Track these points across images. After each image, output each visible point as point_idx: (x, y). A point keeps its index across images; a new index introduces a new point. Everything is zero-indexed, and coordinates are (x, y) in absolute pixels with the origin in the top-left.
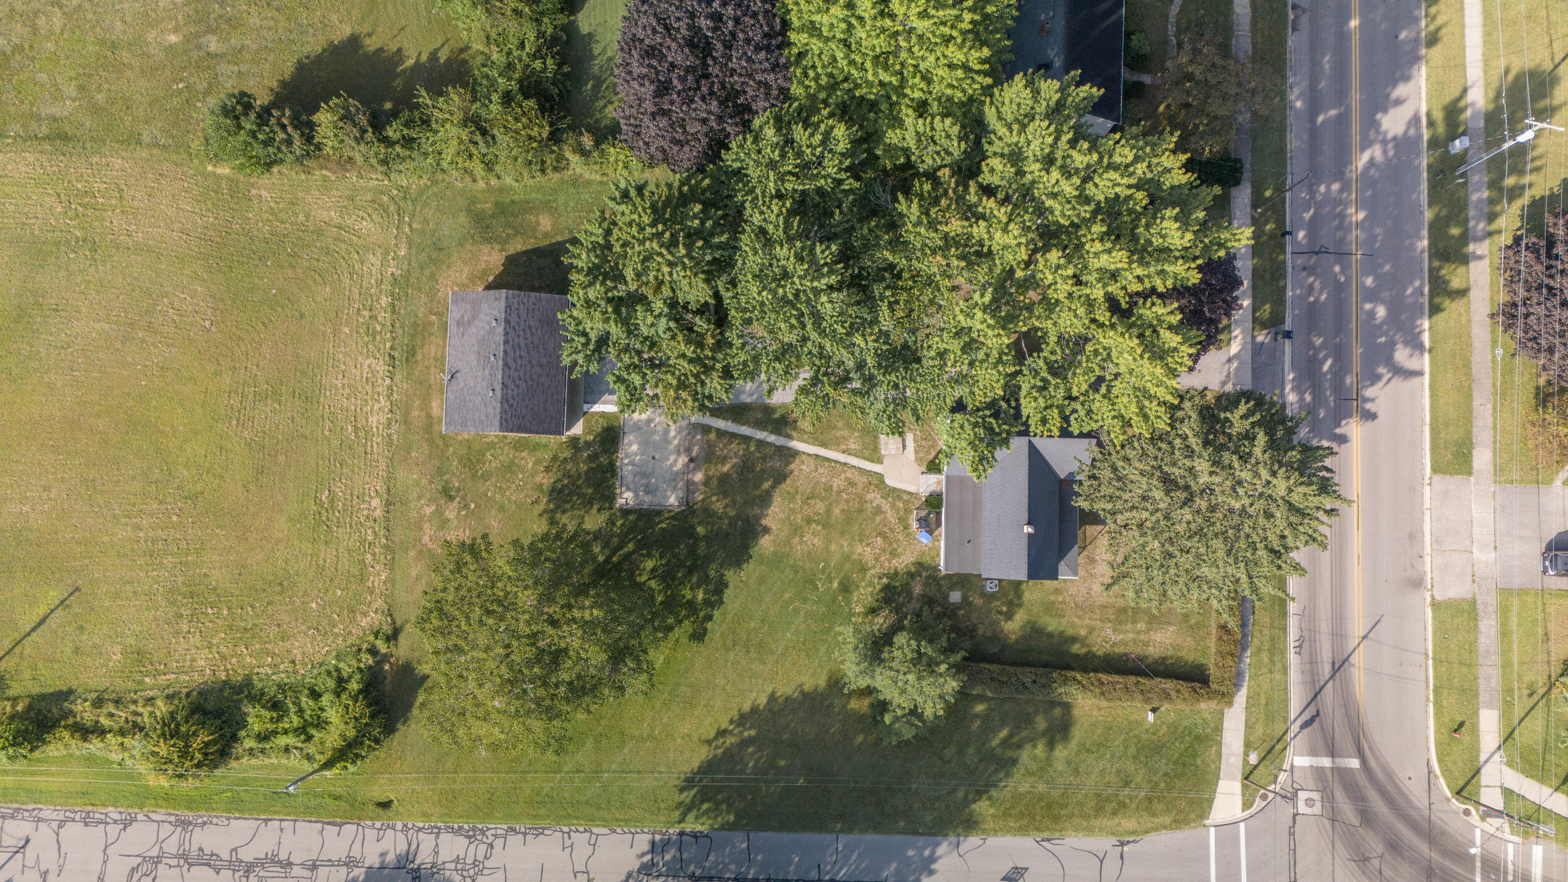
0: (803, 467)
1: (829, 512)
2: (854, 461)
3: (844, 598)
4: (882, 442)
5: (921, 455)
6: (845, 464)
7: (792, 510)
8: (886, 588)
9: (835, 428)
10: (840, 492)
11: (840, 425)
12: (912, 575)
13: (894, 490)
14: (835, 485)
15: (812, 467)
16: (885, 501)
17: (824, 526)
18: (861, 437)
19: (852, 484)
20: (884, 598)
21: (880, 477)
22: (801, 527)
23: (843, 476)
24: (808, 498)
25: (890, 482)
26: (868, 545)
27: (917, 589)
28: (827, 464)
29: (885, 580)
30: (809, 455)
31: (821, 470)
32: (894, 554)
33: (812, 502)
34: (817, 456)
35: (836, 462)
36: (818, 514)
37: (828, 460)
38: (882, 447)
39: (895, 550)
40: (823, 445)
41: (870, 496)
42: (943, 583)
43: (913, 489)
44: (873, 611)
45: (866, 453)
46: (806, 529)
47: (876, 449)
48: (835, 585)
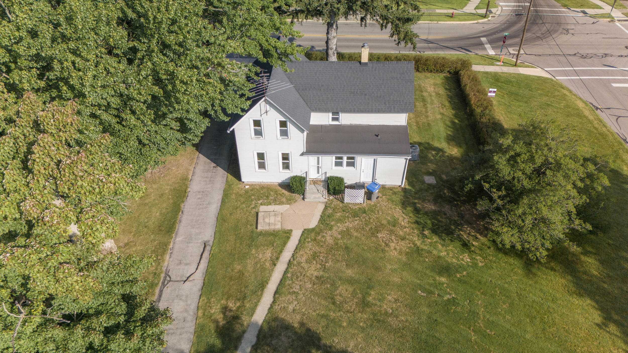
0: (291, 308)
1: (350, 281)
2: (286, 255)
3: (457, 272)
4: (267, 228)
5: (284, 200)
6: (290, 263)
7: (351, 323)
8: (434, 231)
9: (241, 273)
10: (324, 268)
11: (238, 267)
12: (417, 211)
13: (322, 220)
14: (316, 274)
15: (291, 298)
16: (335, 228)
17: (370, 287)
18: (257, 247)
19: (315, 256)
20: (448, 234)
21: (306, 232)
22: (374, 314)
23: (303, 265)
24: (334, 303)
25: (313, 223)
26: (387, 245)
27: (431, 207)
28: (288, 282)
29: (426, 232)
30: (274, 302)
31: (296, 288)
32: (395, 223)
33: (338, 299)
34: (276, 293)
35: (286, 272)
36: (354, 294)
37: (282, 283)
38: (272, 227)
39: (389, 222)
40: (262, 285)
41: (329, 240)
42: (417, 187)
43: (321, 207)
44: (465, 245)
45: (278, 242)
46: (376, 309)
47: (274, 234)
48: (443, 279)
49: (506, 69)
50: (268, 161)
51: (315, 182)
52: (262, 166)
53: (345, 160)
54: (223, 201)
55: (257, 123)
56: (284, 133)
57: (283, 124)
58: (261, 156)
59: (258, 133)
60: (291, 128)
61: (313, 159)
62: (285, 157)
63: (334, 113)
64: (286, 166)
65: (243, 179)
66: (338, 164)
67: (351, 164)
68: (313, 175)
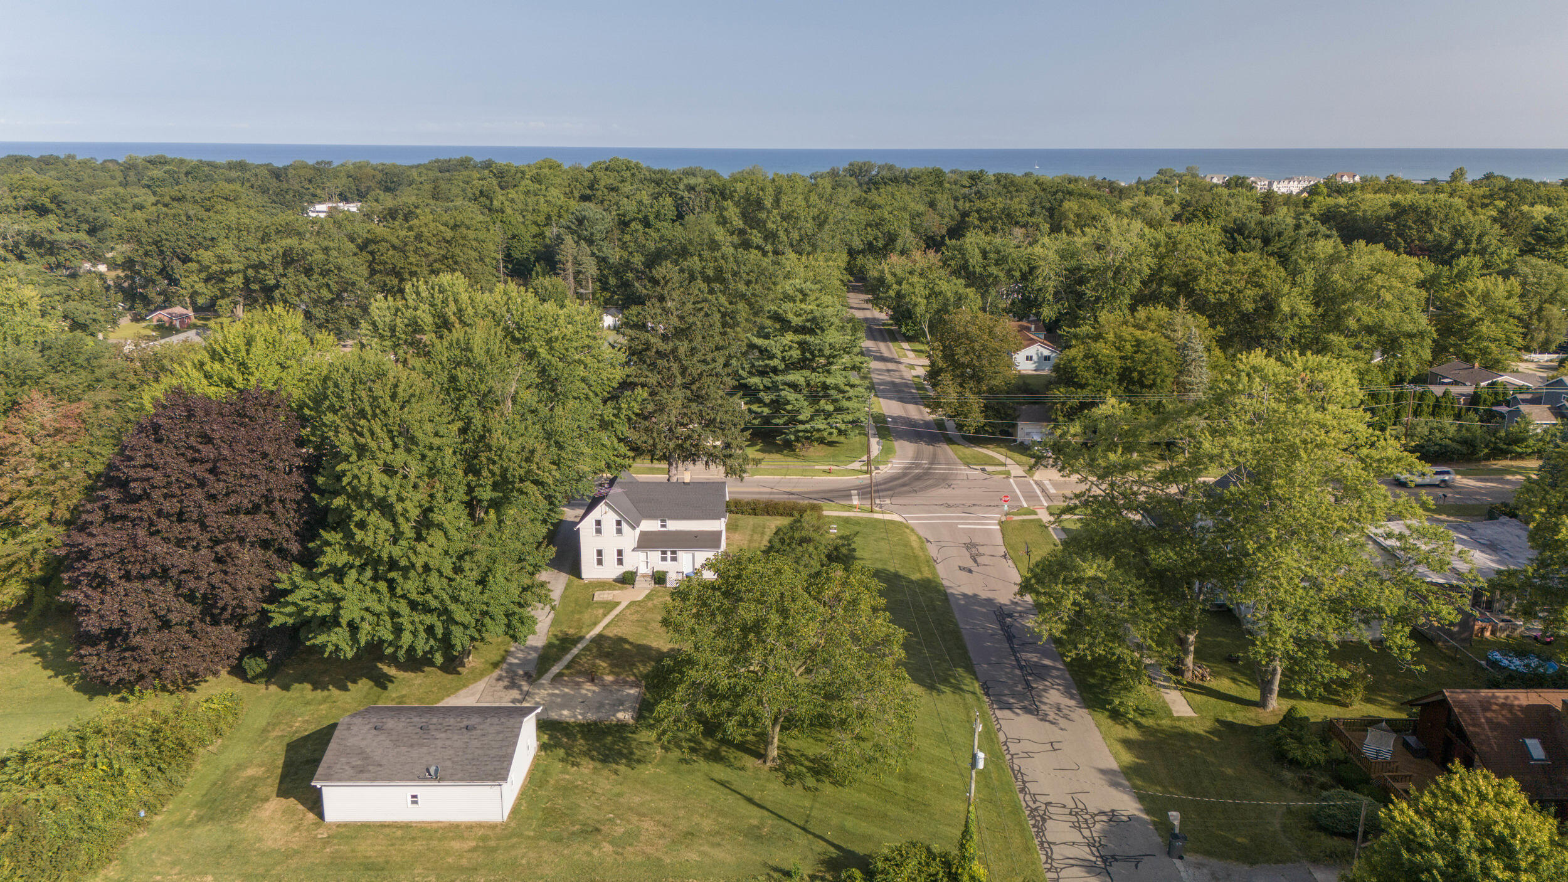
2: (615, 612)
5: (618, 590)
6: (617, 615)
13: (647, 597)
16: (656, 600)
18: (593, 608)
21: (632, 602)
25: (639, 598)
28: (615, 622)
35: (614, 619)
43: (647, 593)
45: (610, 606)
47: (606, 603)
49: (860, 515)
50: (605, 558)
51: (644, 576)
52: (600, 562)
53: (669, 554)
54: (566, 589)
55: (598, 523)
56: (619, 531)
57: (619, 523)
58: (600, 553)
59: (599, 531)
60: (624, 526)
61: (641, 555)
62: (620, 553)
63: (662, 521)
64: (620, 562)
65: (583, 576)
66: (664, 559)
67: (674, 559)
68: (643, 570)
